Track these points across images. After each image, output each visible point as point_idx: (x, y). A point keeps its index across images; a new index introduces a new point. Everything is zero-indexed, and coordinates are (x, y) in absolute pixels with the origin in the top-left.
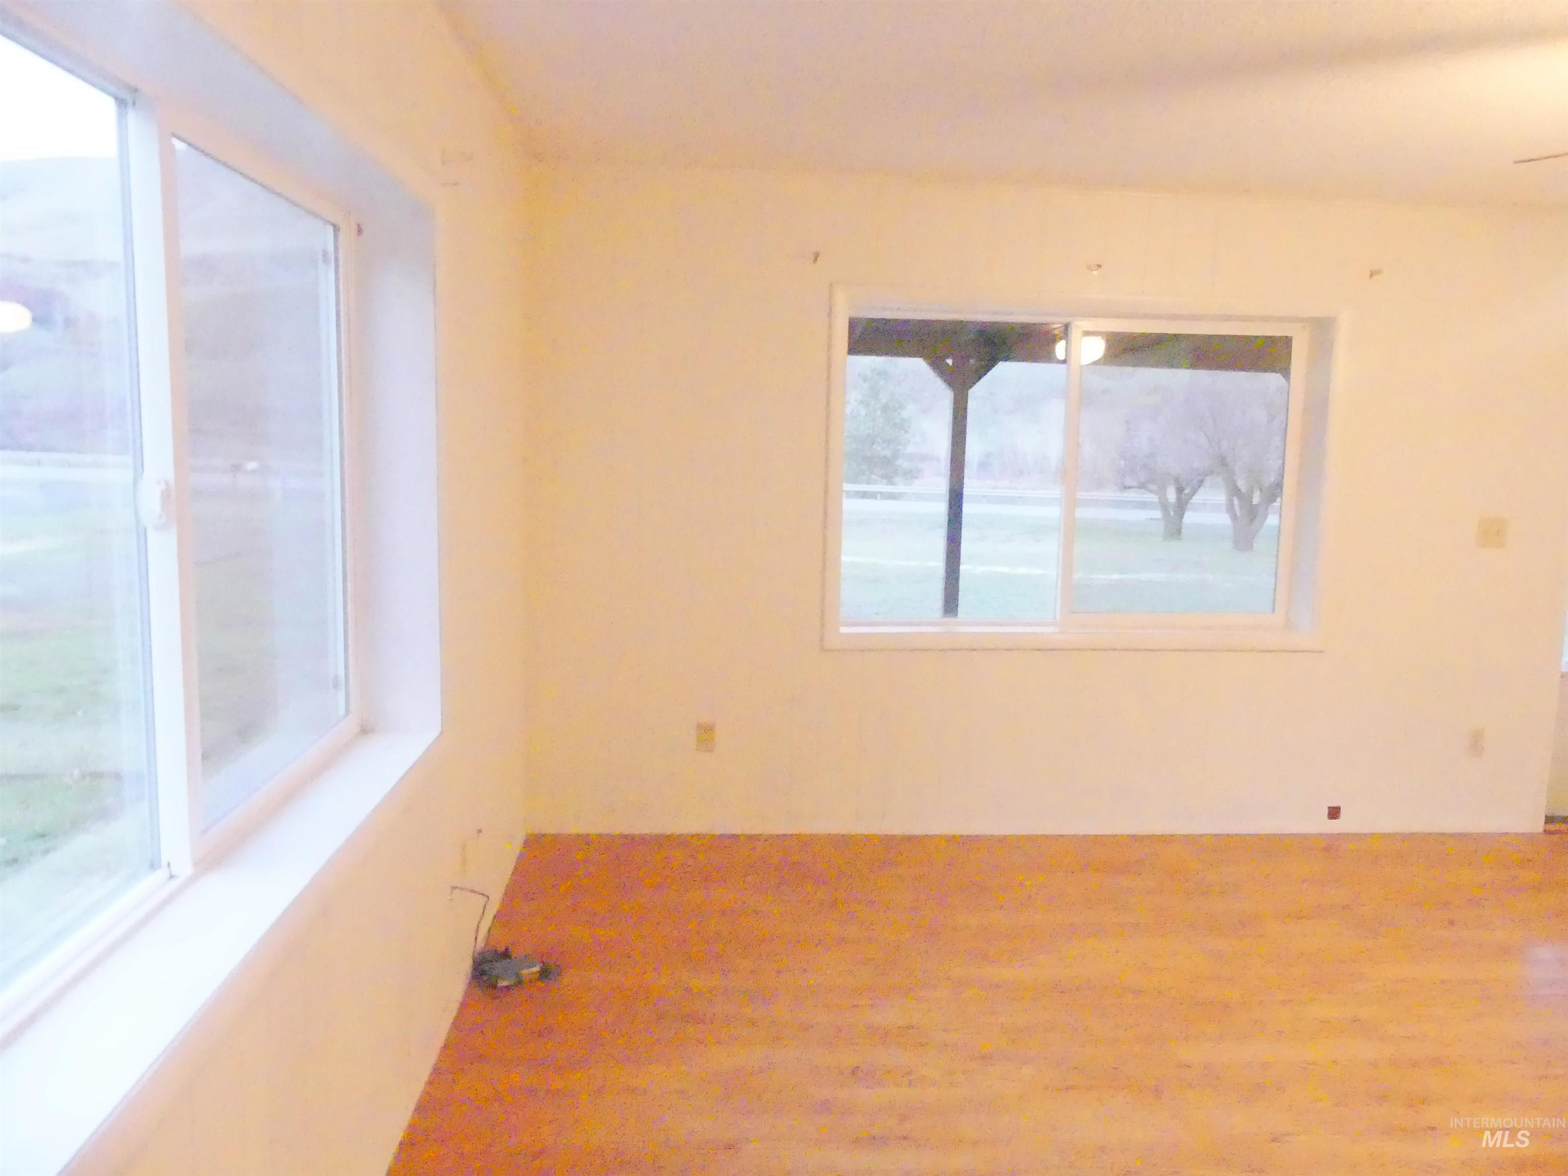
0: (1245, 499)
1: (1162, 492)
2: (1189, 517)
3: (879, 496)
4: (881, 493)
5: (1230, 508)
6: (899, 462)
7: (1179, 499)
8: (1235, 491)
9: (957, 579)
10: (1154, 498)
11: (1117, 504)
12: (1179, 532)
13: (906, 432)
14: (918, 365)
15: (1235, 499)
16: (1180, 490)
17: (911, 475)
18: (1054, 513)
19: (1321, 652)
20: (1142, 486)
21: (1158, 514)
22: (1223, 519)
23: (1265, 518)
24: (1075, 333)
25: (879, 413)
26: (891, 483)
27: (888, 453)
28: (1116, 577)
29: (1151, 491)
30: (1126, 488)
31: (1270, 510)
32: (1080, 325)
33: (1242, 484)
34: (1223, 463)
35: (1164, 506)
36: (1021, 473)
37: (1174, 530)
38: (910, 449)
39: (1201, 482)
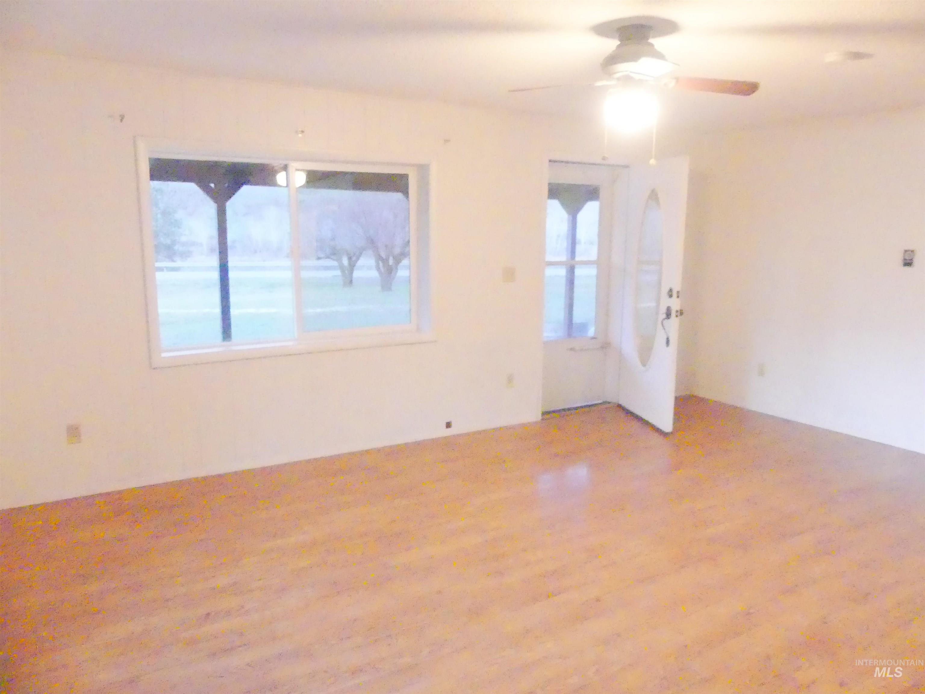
0: (385, 261)
1: (339, 260)
2: (357, 274)
3: (165, 269)
4: (167, 268)
5: (378, 269)
6: (176, 248)
7: (350, 264)
8: (379, 258)
9: (229, 319)
10: (335, 263)
11: (317, 268)
12: (351, 282)
13: (179, 227)
14: (191, 187)
15: (380, 262)
16: (350, 258)
17: (185, 255)
18: (288, 275)
19: (436, 341)
20: (328, 257)
21: (338, 273)
22: (374, 274)
23: (397, 272)
24: (291, 169)
25: (159, 216)
26: (173, 261)
27: (168, 242)
28: (319, 310)
29: (334, 260)
30: (319, 258)
31: (399, 267)
32: (293, 165)
33: (383, 255)
34: (372, 242)
35: (342, 267)
36: (255, 252)
37: (349, 281)
38: (183, 239)
39: (361, 254)
